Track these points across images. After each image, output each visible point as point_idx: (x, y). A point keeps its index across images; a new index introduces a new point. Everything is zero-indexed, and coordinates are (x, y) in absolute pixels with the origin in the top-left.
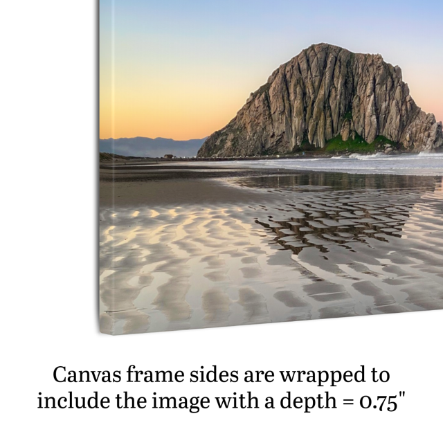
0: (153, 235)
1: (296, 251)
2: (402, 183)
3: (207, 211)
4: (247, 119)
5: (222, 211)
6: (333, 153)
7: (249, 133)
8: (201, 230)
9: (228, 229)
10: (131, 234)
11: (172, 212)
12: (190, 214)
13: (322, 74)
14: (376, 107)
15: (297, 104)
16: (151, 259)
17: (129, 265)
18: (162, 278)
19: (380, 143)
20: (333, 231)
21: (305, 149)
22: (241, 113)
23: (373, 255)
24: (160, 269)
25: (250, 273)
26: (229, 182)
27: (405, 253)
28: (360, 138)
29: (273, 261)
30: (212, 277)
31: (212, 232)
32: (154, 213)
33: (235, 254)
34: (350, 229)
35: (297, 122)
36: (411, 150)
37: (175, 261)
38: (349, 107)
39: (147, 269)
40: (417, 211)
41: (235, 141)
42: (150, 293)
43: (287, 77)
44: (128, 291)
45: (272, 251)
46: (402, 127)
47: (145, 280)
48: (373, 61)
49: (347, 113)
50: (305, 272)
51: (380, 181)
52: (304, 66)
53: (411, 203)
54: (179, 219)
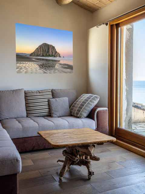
0: (24, 65)
1: (42, 68)
2: (55, 61)
3: (31, 63)
4: (36, 52)
5: (33, 63)
6: (46, 57)
7: (36, 53)
8: (30, 65)
9: (33, 65)
10: (21, 65)
11: (26, 62)
12: (29, 63)
13: (45, 47)
14: (52, 51)
15: (42, 50)
16: (24, 68)
17: (21, 69)
18: (25, 70)
19: (52, 56)
20: (47, 66)
21: (43, 56)
22: (35, 51)
23: (52, 69)
24: (25, 69)
25: (36, 71)
26: (33, 59)
27: (56, 69)
28: (50, 55)
29: (39, 69)
30: (32, 71)
31: (32, 65)
32: (24, 62)
33: (34, 68)
34: (49, 66)
35: (42, 52)
36: (56, 57)
37: (27, 69)
38: (48, 51)
39: (24, 69)
40: (57, 64)
41: (34, 54)
42: (24, 72)
43: (40, 47)
44: (21, 72)
45: (39, 68)
46: (55, 54)
47: (23, 71)
48: (51, 46)
49: (48, 52)
50: (43, 71)
51: (52, 60)
52: (43, 45)
53: (56, 64)
54: (27, 63)
